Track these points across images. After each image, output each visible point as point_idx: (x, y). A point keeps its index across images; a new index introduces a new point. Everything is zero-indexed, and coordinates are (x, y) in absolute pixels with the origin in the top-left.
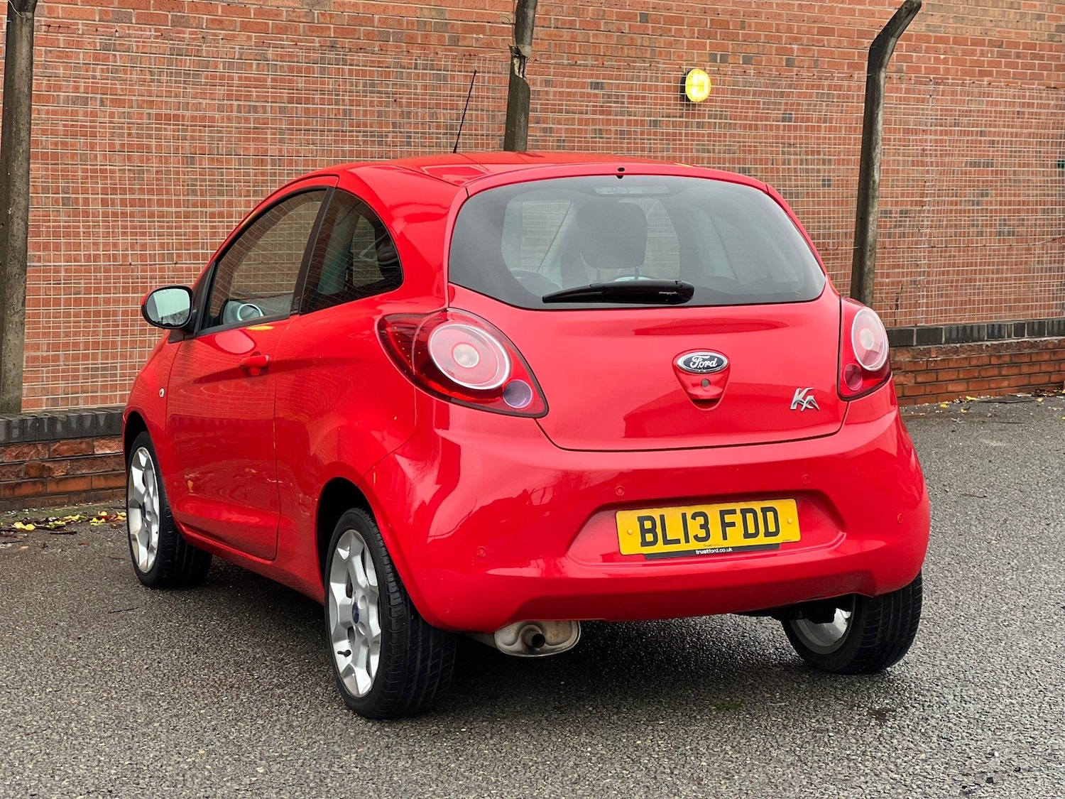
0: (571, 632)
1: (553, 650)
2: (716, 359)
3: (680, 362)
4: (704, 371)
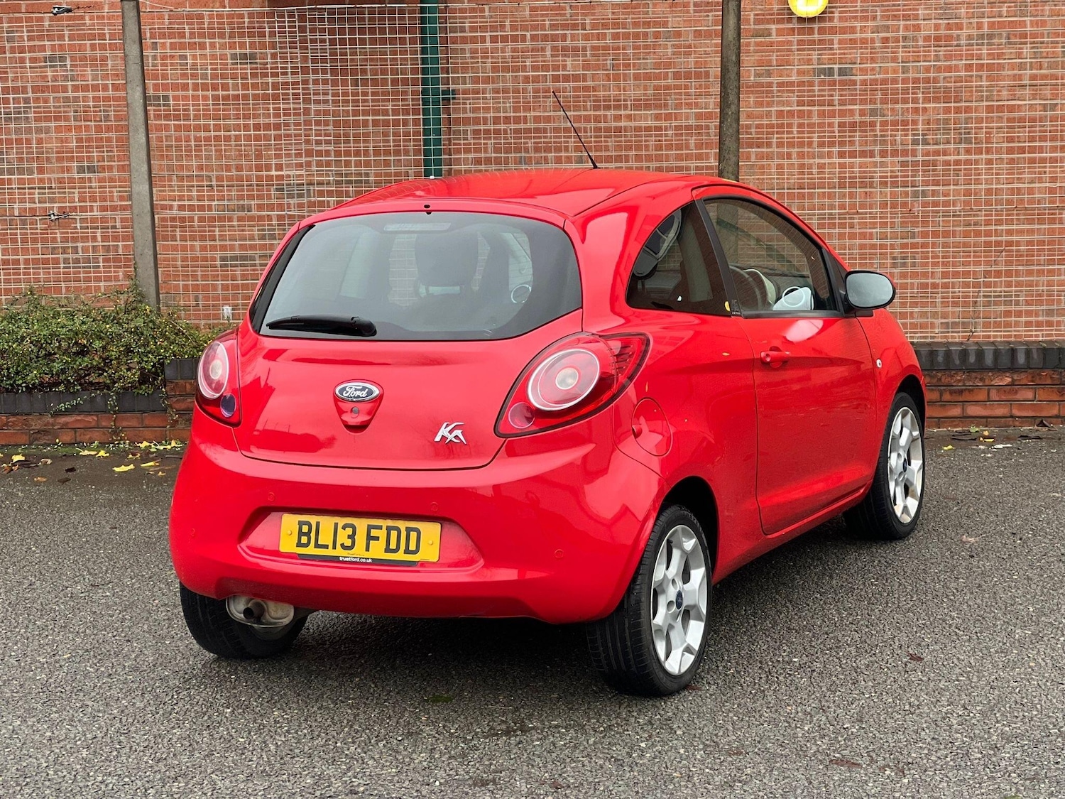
0: (289, 611)
2: (367, 390)
3: (337, 391)
4: (355, 400)
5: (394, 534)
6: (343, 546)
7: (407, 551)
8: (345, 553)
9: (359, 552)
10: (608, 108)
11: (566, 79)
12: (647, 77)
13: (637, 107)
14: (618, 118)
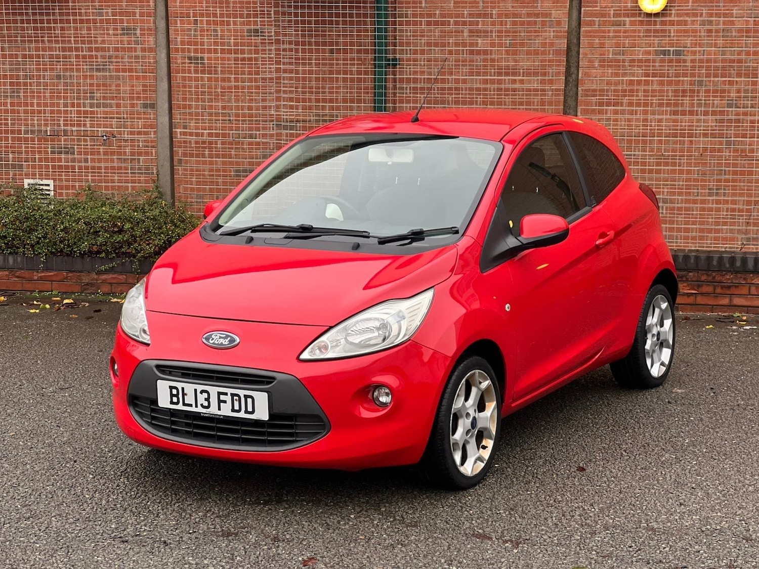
10: (507, 74)
11: (478, 52)
12: (536, 53)
13: (529, 74)
14: (514, 81)
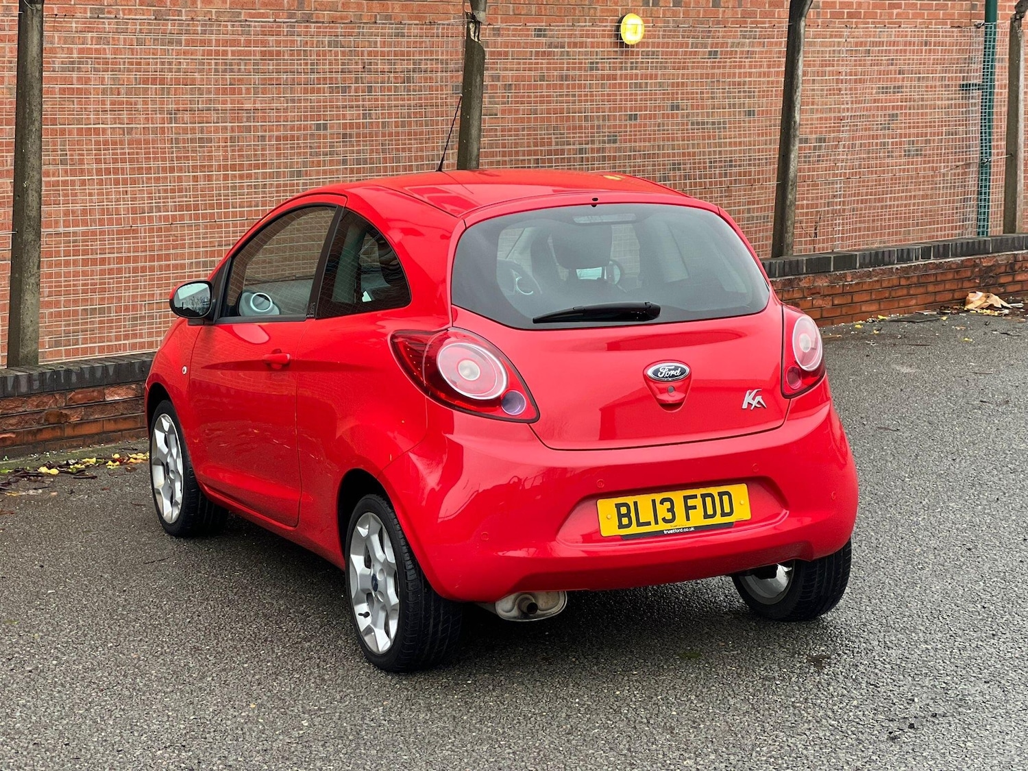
0: (559, 599)
1: (543, 615)
2: (680, 369)
3: (650, 372)
4: (670, 379)
5: (708, 500)
6: (664, 519)
7: (724, 514)
8: (668, 526)
9: (681, 523)
